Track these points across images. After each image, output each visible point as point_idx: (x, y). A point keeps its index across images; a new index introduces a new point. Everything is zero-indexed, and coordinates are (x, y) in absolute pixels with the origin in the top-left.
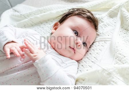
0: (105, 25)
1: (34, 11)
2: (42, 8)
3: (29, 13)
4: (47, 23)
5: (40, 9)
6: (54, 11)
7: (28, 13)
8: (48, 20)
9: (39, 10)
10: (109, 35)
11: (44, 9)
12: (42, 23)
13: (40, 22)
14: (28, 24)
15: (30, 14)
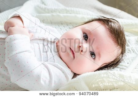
0: (129, 51)
1: (60, 9)
2: (70, 8)
3: (55, 9)
4: (67, 25)
5: (68, 9)
6: (79, 16)
7: (53, 9)
8: (70, 23)
9: (66, 10)
10: (128, 63)
11: (71, 11)
12: (62, 24)
13: (61, 22)
14: (47, 20)
15: (55, 11)
